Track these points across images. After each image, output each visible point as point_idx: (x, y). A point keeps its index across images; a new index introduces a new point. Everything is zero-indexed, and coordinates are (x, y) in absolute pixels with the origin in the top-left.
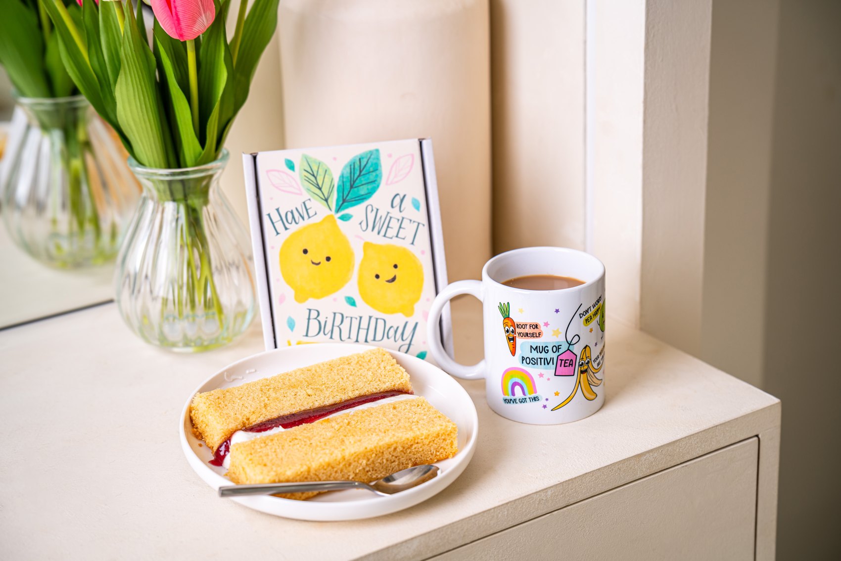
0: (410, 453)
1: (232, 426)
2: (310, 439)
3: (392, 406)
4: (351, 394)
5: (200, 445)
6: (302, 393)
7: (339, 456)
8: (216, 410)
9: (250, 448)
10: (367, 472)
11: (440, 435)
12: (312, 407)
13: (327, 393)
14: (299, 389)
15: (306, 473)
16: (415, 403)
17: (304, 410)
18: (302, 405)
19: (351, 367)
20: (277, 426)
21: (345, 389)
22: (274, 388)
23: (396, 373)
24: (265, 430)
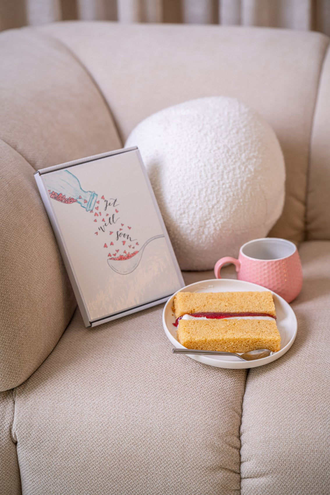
0: (255, 345)
1: (185, 311)
2: (214, 326)
3: (258, 321)
4: (244, 310)
5: (173, 315)
6: (223, 304)
7: (221, 338)
8: (183, 302)
9: (187, 322)
10: (234, 348)
11: (272, 341)
12: (224, 312)
13: (234, 307)
14: (223, 301)
15: (204, 341)
16: (269, 323)
17: (220, 312)
18: (220, 310)
19: (251, 298)
20: (204, 316)
21: (243, 307)
22: (213, 298)
23: (270, 306)
24: (198, 317)
